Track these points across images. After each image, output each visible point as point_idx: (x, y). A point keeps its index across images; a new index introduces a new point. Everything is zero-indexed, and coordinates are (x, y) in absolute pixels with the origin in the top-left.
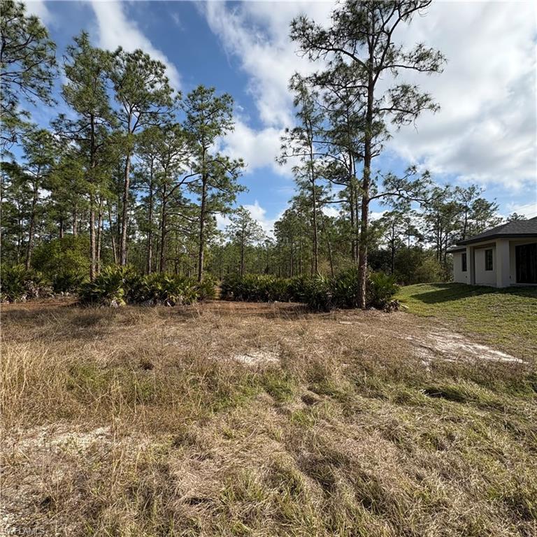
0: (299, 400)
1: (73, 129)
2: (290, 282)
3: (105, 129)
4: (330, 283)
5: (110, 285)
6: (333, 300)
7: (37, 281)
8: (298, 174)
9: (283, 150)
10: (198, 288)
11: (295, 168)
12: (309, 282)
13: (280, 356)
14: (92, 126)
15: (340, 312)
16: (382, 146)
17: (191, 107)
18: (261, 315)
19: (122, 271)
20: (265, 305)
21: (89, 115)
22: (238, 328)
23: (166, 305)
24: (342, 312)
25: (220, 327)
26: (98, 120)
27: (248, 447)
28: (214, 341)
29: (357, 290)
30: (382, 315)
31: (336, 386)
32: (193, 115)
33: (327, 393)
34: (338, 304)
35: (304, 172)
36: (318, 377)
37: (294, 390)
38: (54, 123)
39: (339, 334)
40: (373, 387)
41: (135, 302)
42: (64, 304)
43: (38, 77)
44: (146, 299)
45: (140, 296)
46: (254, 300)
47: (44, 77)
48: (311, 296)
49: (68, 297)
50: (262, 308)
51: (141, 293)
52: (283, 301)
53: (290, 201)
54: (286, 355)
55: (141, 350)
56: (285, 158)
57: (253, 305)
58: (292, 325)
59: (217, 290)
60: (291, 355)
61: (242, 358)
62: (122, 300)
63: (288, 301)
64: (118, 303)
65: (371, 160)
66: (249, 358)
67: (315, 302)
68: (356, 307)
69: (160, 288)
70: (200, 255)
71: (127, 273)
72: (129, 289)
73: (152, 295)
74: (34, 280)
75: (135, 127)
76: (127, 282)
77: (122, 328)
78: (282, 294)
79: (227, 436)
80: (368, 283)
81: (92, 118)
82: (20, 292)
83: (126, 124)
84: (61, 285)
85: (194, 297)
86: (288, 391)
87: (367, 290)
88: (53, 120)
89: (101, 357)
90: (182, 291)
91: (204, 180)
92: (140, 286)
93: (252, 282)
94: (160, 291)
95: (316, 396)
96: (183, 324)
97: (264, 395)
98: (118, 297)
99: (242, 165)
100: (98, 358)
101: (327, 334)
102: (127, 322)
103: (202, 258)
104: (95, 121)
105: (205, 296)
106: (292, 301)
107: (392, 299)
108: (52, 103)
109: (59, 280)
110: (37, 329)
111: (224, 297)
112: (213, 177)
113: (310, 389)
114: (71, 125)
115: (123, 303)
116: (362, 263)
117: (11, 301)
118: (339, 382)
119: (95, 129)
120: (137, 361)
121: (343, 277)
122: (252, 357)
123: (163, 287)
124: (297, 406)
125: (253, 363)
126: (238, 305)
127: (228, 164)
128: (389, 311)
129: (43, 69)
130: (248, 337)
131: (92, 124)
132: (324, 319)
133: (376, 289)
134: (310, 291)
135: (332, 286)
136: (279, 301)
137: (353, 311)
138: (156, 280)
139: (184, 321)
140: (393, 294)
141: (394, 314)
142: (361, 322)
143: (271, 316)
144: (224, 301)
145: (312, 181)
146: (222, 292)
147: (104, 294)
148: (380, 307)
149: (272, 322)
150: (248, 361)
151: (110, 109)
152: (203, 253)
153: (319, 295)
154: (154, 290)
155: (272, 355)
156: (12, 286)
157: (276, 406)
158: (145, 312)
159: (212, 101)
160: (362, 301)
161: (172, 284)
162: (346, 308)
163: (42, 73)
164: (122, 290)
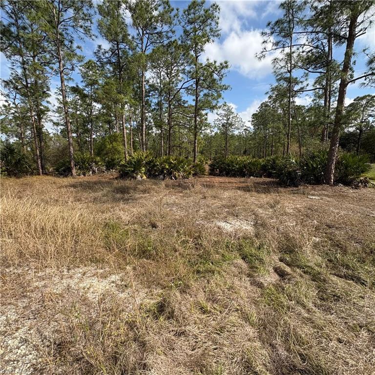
0: (271, 270)
1: (107, 55)
2: (263, 161)
3: (126, 52)
4: (300, 162)
5: (137, 165)
6: (302, 177)
7: (96, 163)
8: (277, 66)
9: (264, 45)
10: (194, 167)
11: (275, 59)
12: (281, 162)
13: (253, 225)
14: (118, 51)
15: (308, 187)
16: (371, 22)
17: (186, 21)
18: (239, 188)
19: (143, 156)
20: (242, 179)
21: (116, 43)
22: (221, 199)
23: (171, 179)
24: (310, 187)
25: (207, 198)
26: (122, 46)
27: (222, 329)
28: (202, 209)
29: (326, 168)
30: (350, 191)
31: (308, 261)
32: (188, 28)
33: (298, 267)
34: (306, 180)
35: (282, 64)
36: (289, 249)
37: (266, 259)
38: (95, 53)
39: (309, 209)
40: (348, 267)
41: (152, 176)
42: (112, 177)
43: (83, 19)
44: (159, 175)
45: (155, 173)
46: (234, 176)
47: (87, 18)
48: (282, 174)
49: (114, 173)
50: (240, 182)
51: (156, 170)
52: (257, 177)
53: (267, 93)
54: (260, 224)
55: (150, 213)
56: (264, 53)
57: (233, 180)
58: (265, 198)
59: (207, 168)
60: (264, 225)
61: (222, 224)
62: (144, 176)
63: (261, 177)
64: (142, 177)
65: (355, 41)
66: (228, 224)
67: (285, 178)
68: (324, 183)
69: (167, 167)
70: (195, 142)
71: (146, 157)
72: (148, 168)
73: (162, 172)
74: (95, 162)
75: (146, 47)
76: (146, 163)
77: (141, 195)
78: (257, 171)
79: (203, 311)
80: (338, 163)
81: (118, 45)
82: (88, 169)
83: (140, 46)
84: (110, 165)
85: (190, 173)
86: (261, 261)
87: (336, 168)
88: (95, 51)
89: (125, 217)
90: (182, 169)
91: (197, 83)
92: (155, 166)
93: (233, 162)
94: (167, 169)
95: (288, 269)
96: (181, 194)
97: (240, 261)
98: (141, 173)
99: (227, 67)
100: (124, 218)
101: (297, 208)
102: (144, 191)
103: (196, 144)
104: (120, 46)
105: (198, 172)
106: (265, 177)
107: (362, 176)
108: (93, 37)
109: (109, 162)
110: (93, 195)
111: (212, 173)
112: (203, 80)
113: (281, 260)
114: (105, 53)
115: (145, 177)
116: (333, 144)
117: (84, 175)
118: (311, 257)
119: (120, 53)
120: (147, 221)
121: (313, 157)
122: (231, 224)
123: (169, 166)
124: (270, 278)
125: (231, 230)
126: (221, 179)
127: (215, 68)
128: (357, 187)
129: (86, 12)
130: (228, 207)
131: (118, 49)
132: (294, 193)
133: (346, 168)
134: (281, 170)
135: (301, 165)
136: (254, 177)
137: (320, 187)
138: (164, 162)
139: (181, 192)
140: (363, 172)
141: (363, 191)
142: (329, 197)
143: (247, 189)
144: (212, 176)
145: (290, 72)
146: (210, 170)
147: (133, 172)
148: (347, 184)
149: (248, 195)
150: (228, 227)
151: (129, 35)
152: (196, 141)
153: (289, 173)
154: (163, 168)
155: (248, 224)
156: (84, 166)
157: (249, 275)
158: (156, 184)
159: (202, 12)
160: (330, 178)
161: (175, 164)
162: (314, 184)
163: (85, 16)
164: (143, 169)
